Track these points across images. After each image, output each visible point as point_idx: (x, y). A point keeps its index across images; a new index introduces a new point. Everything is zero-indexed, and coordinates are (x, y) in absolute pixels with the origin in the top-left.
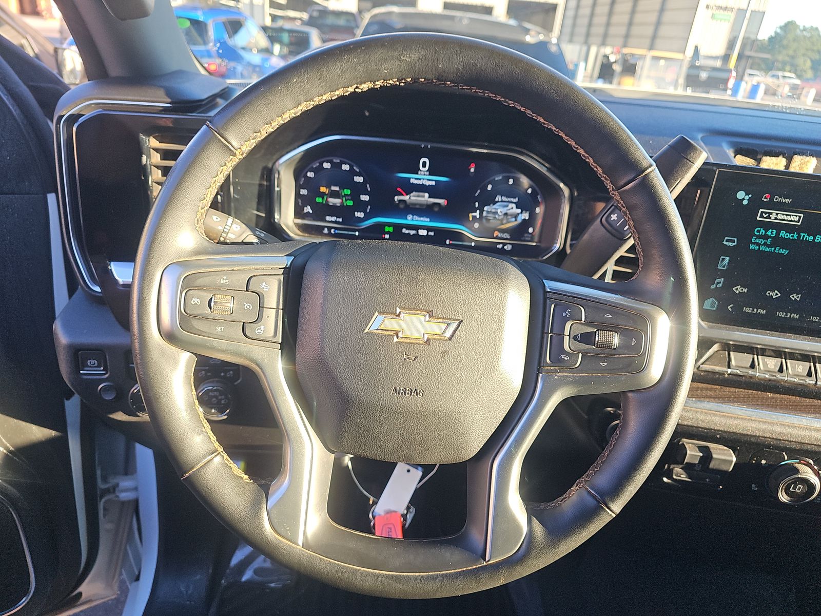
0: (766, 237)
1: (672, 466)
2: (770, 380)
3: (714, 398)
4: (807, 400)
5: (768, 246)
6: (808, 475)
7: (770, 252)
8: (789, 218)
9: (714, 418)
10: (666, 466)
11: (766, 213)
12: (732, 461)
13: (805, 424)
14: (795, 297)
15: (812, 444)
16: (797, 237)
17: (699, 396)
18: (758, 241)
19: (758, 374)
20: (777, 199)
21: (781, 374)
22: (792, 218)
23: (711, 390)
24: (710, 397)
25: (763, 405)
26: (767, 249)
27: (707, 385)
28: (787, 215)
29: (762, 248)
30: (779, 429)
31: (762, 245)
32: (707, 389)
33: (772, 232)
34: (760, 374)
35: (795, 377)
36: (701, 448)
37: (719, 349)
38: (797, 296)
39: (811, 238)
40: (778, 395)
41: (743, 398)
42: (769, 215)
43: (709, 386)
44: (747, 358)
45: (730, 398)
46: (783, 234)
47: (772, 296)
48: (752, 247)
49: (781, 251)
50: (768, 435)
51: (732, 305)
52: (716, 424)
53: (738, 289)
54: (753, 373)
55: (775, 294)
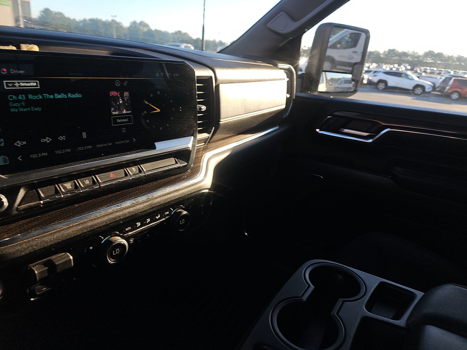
0: (19, 101)
1: (32, 288)
2: (72, 196)
3: (38, 225)
4: (100, 199)
5: (25, 107)
6: (118, 241)
7: (27, 111)
8: (28, 85)
9: (44, 239)
10: (28, 291)
11: (10, 83)
12: (70, 260)
13: (103, 213)
14: (62, 138)
15: (112, 223)
16: (42, 97)
17: (26, 230)
18: (14, 105)
19: (62, 196)
20: (13, 71)
21: (78, 190)
22: (32, 84)
23: (34, 221)
24: (35, 226)
25: (74, 214)
26: (25, 110)
27: (30, 219)
28: (27, 83)
29: (21, 110)
30: (89, 224)
31: (20, 107)
32: (31, 222)
33: (22, 96)
34: (64, 195)
35: (86, 188)
36: (45, 264)
37: (27, 190)
38: (63, 137)
39: (52, 97)
40: (82, 204)
41: (59, 215)
42: (13, 85)
43: (32, 219)
44: (50, 189)
45: (50, 220)
46: (30, 97)
47: (46, 142)
48: (13, 110)
49: (36, 109)
50: (85, 231)
51: (20, 157)
52: (47, 242)
53: (19, 144)
54: (59, 197)
55: (47, 140)
